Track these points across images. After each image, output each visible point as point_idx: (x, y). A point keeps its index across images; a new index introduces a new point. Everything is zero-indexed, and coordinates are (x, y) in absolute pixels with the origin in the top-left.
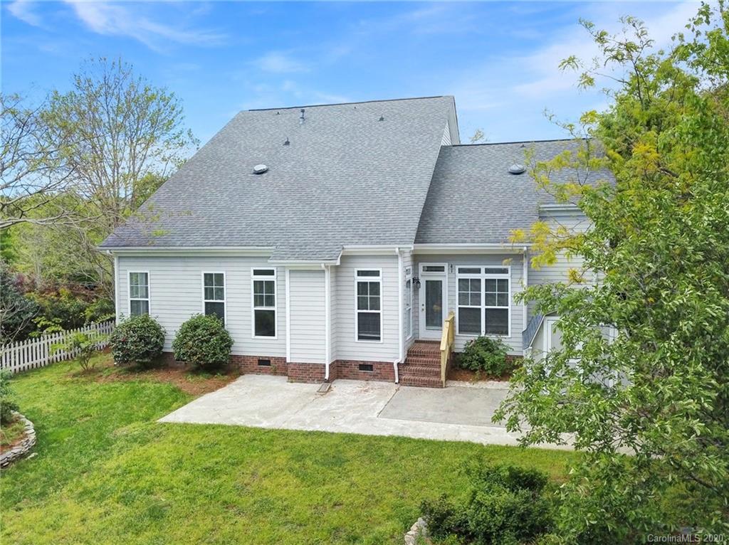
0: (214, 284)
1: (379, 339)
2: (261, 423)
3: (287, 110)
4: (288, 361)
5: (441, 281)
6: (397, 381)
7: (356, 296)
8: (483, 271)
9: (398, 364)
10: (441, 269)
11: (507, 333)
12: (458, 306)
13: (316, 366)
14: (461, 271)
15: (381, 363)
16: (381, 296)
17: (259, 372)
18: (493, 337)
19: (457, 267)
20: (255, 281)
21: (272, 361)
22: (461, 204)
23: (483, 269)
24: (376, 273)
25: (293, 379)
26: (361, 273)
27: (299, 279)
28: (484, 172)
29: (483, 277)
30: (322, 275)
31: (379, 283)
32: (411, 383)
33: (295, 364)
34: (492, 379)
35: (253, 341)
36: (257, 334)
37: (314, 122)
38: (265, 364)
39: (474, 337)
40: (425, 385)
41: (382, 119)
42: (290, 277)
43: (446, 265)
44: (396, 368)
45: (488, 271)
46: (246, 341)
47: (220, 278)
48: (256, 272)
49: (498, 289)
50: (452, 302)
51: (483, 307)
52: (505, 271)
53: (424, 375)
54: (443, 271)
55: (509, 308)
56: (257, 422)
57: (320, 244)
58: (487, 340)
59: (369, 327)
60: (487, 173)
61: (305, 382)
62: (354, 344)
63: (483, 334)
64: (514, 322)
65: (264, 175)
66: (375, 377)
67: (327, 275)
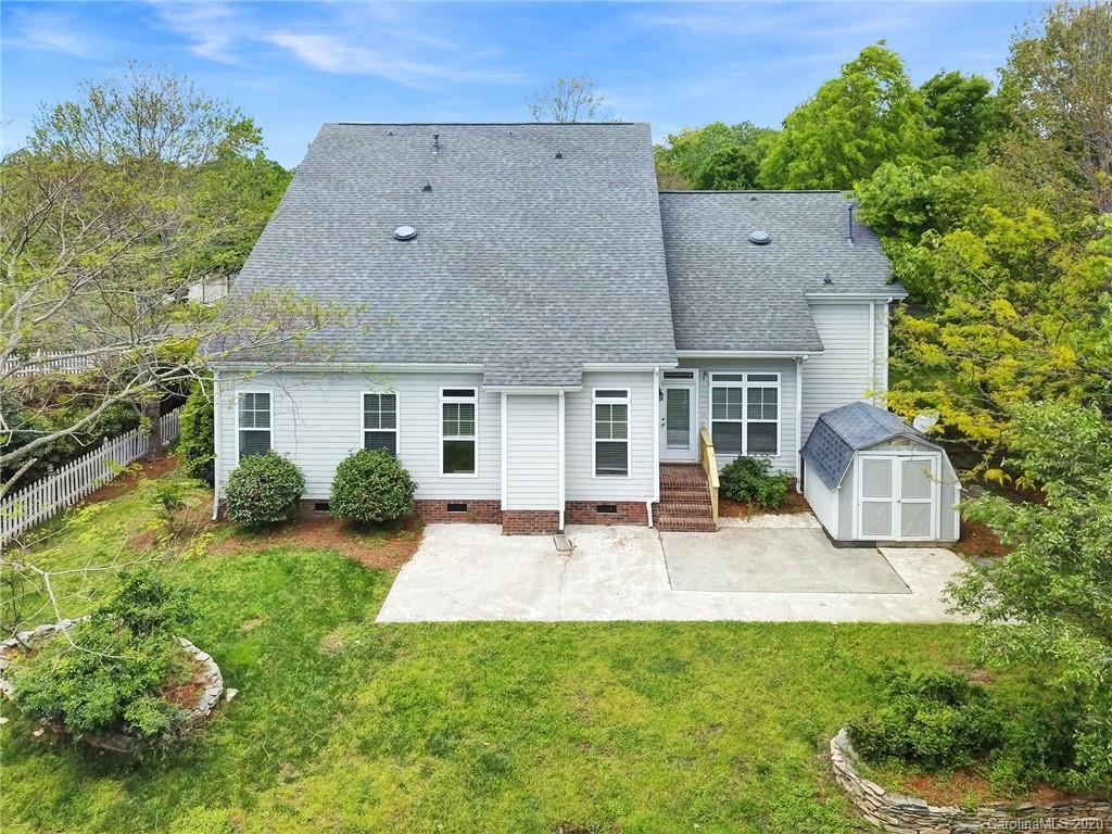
0: (380, 409)
1: (625, 473)
2: (528, 612)
3: (404, 128)
4: (503, 509)
5: (688, 390)
6: (651, 524)
7: (594, 422)
8: (745, 378)
9: (653, 504)
10: (691, 376)
11: (775, 451)
12: (711, 420)
13: (544, 514)
14: (716, 378)
15: (627, 503)
16: (629, 422)
17: (450, 520)
18: (758, 457)
19: (711, 374)
20: (444, 405)
21: (469, 506)
22: (703, 288)
23: (745, 375)
24: (623, 394)
25: (509, 530)
26: (600, 394)
27: (521, 407)
28: (715, 238)
29: (745, 385)
30: (555, 400)
31: (626, 406)
32: (674, 528)
33: (514, 512)
34: (767, 512)
35: (442, 481)
36: (446, 471)
37: (456, 153)
38: (457, 510)
39: (735, 456)
40: (692, 530)
41: (559, 156)
42: (508, 404)
43: (696, 372)
44: (649, 509)
45: (750, 378)
46: (433, 481)
47: (390, 400)
48: (447, 393)
49: (765, 400)
50: (704, 415)
51: (745, 421)
52: (774, 378)
53: (687, 516)
54: (692, 377)
55: (778, 421)
56: (522, 612)
57: (547, 360)
58: (751, 462)
59: (612, 458)
60: (721, 240)
61: (528, 534)
62: (590, 481)
63: (745, 454)
64: (784, 438)
65: (414, 242)
66: (620, 520)
67: (562, 401)
